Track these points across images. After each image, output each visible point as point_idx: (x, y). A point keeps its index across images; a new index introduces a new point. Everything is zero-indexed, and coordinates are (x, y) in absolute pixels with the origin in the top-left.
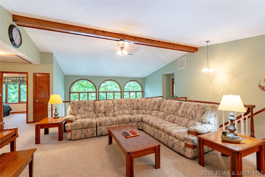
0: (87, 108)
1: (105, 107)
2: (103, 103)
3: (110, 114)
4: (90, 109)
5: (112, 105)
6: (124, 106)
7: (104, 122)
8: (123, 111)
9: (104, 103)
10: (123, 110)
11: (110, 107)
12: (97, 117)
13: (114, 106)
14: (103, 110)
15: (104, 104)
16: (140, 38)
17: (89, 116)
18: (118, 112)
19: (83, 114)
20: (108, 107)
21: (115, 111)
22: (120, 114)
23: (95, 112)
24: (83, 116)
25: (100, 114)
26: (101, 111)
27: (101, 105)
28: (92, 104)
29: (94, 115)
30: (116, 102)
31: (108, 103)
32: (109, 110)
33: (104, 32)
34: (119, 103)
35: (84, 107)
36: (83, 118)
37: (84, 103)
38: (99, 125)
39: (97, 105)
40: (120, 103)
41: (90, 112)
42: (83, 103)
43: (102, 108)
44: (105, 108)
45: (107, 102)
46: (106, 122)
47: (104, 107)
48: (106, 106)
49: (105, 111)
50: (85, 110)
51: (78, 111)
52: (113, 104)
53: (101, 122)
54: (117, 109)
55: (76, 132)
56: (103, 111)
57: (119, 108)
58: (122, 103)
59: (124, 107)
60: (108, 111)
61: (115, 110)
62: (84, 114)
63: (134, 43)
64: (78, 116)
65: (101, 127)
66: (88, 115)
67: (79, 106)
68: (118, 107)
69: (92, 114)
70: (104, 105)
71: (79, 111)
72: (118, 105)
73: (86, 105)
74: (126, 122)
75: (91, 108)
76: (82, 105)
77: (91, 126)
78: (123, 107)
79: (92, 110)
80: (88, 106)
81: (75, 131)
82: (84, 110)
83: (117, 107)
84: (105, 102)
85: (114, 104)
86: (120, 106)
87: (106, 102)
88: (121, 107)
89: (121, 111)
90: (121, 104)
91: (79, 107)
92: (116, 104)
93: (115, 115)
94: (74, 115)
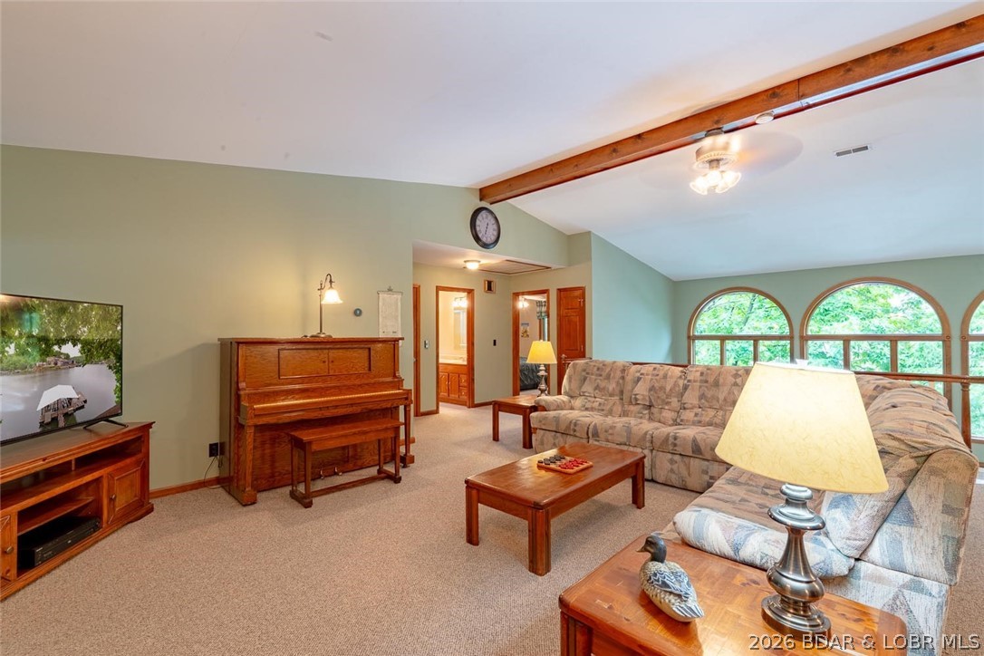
0: (602, 384)
1: (652, 389)
2: (647, 375)
3: (664, 414)
4: (612, 386)
5: (676, 384)
6: (729, 393)
7: (606, 431)
8: (721, 413)
9: (653, 375)
10: (721, 409)
11: (668, 388)
12: (625, 414)
13: (686, 388)
14: (643, 395)
15: (650, 377)
16: (799, 80)
17: (601, 407)
18: (696, 415)
19: (589, 399)
20: (663, 388)
21: (685, 409)
22: (700, 422)
23: (622, 399)
24: (588, 405)
25: (632, 408)
26: (636, 399)
27: (639, 379)
28: (619, 374)
29: (618, 409)
30: (698, 374)
31: (665, 377)
32: (663, 401)
33: (639, 136)
34: (706, 382)
35: (596, 380)
36: (587, 409)
37: (598, 369)
38: (593, 436)
39: (629, 378)
40: (711, 380)
41: (611, 395)
42: (596, 369)
43: (641, 390)
44: (650, 390)
45: (661, 373)
46: (610, 431)
47: (648, 386)
48: (657, 385)
49: (650, 401)
50: (597, 388)
51: (581, 387)
52: (681, 383)
53: (599, 428)
54: (696, 402)
55: (544, 435)
56: (644, 399)
57: (703, 401)
58: (721, 381)
59: (725, 400)
60: (659, 402)
61: (686, 406)
62: (593, 399)
63: (776, 117)
64: (578, 402)
65: (598, 441)
66: (600, 404)
67: (584, 373)
68: (702, 396)
69: (611, 404)
70: (652, 379)
71: (584, 389)
72: (700, 387)
73: (601, 375)
74: (679, 450)
75: (614, 385)
76: (592, 374)
77: (575, 431)
78: (721, 397)
79: (617, 391)
80: (608, 377)
81: (542, 432)
82: (595, 389)
83: (697, 394)
84: (656, 372)
85: (689, 381)
86: (709, 394)
87: (659, 370)
88: (713, 397)
89: (711, 413)
90: (716, 384)
91: (585, 379)
92: (695, 381)
93: (682, 420)
94: (572, 397)
